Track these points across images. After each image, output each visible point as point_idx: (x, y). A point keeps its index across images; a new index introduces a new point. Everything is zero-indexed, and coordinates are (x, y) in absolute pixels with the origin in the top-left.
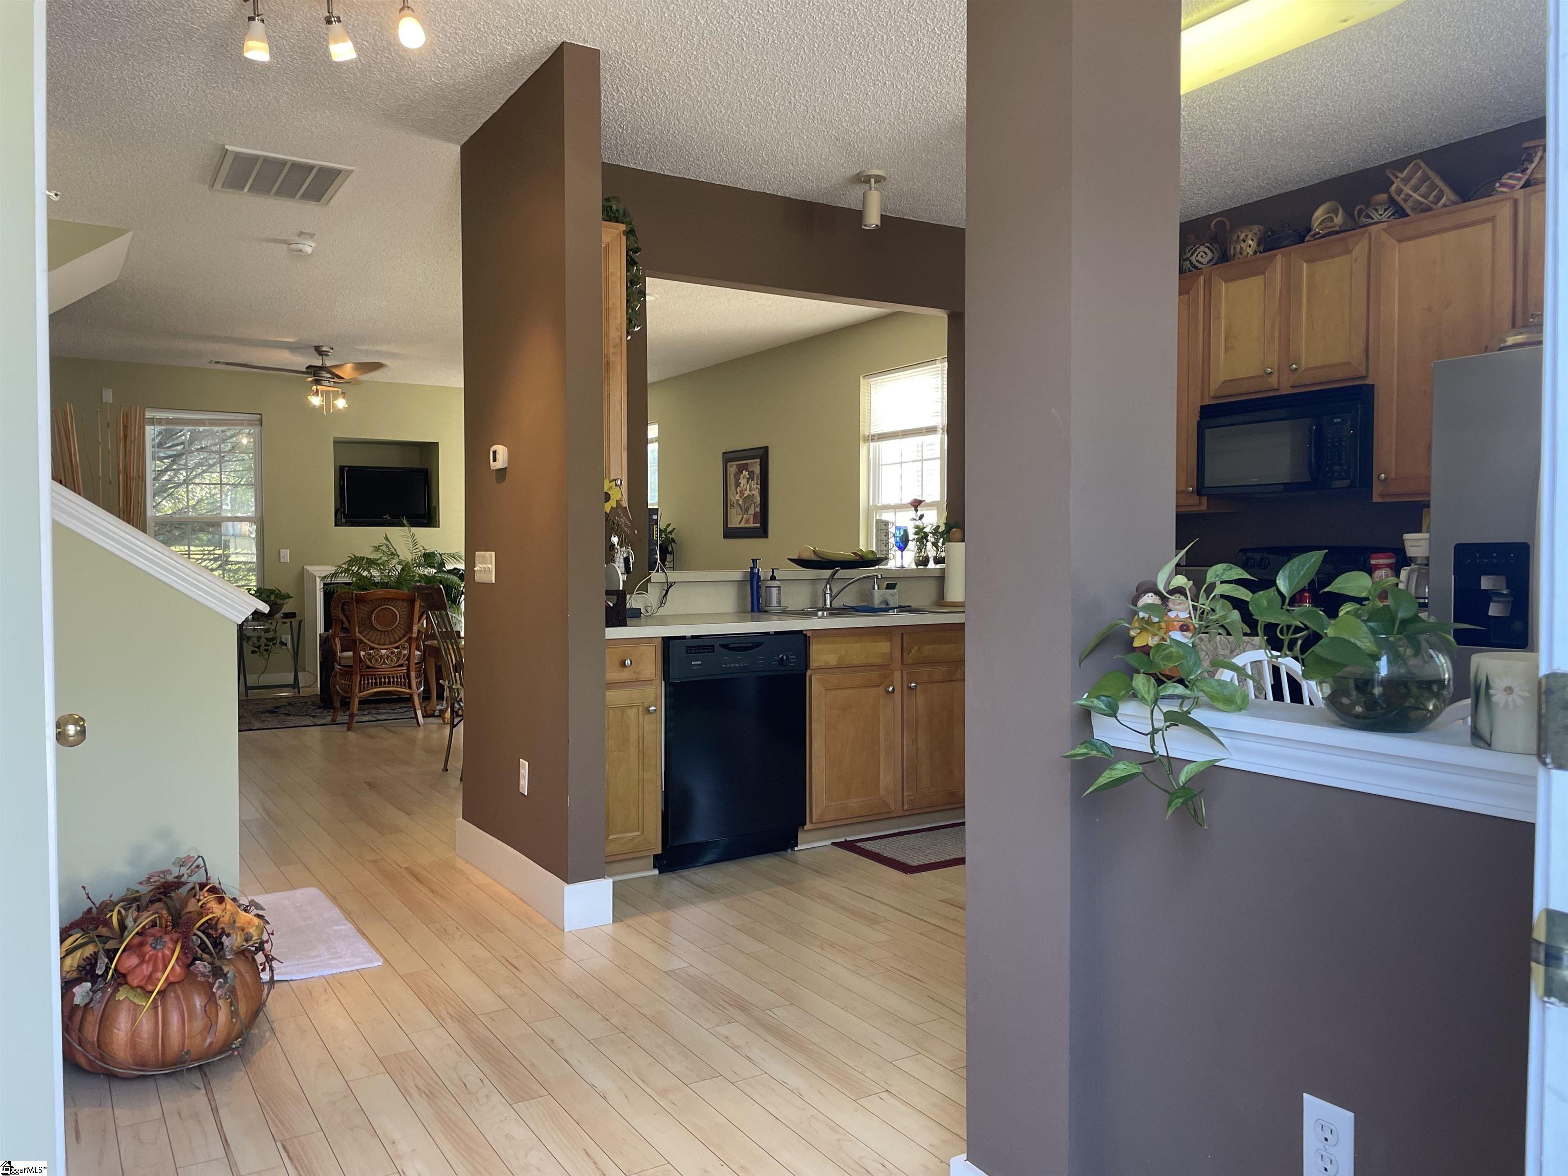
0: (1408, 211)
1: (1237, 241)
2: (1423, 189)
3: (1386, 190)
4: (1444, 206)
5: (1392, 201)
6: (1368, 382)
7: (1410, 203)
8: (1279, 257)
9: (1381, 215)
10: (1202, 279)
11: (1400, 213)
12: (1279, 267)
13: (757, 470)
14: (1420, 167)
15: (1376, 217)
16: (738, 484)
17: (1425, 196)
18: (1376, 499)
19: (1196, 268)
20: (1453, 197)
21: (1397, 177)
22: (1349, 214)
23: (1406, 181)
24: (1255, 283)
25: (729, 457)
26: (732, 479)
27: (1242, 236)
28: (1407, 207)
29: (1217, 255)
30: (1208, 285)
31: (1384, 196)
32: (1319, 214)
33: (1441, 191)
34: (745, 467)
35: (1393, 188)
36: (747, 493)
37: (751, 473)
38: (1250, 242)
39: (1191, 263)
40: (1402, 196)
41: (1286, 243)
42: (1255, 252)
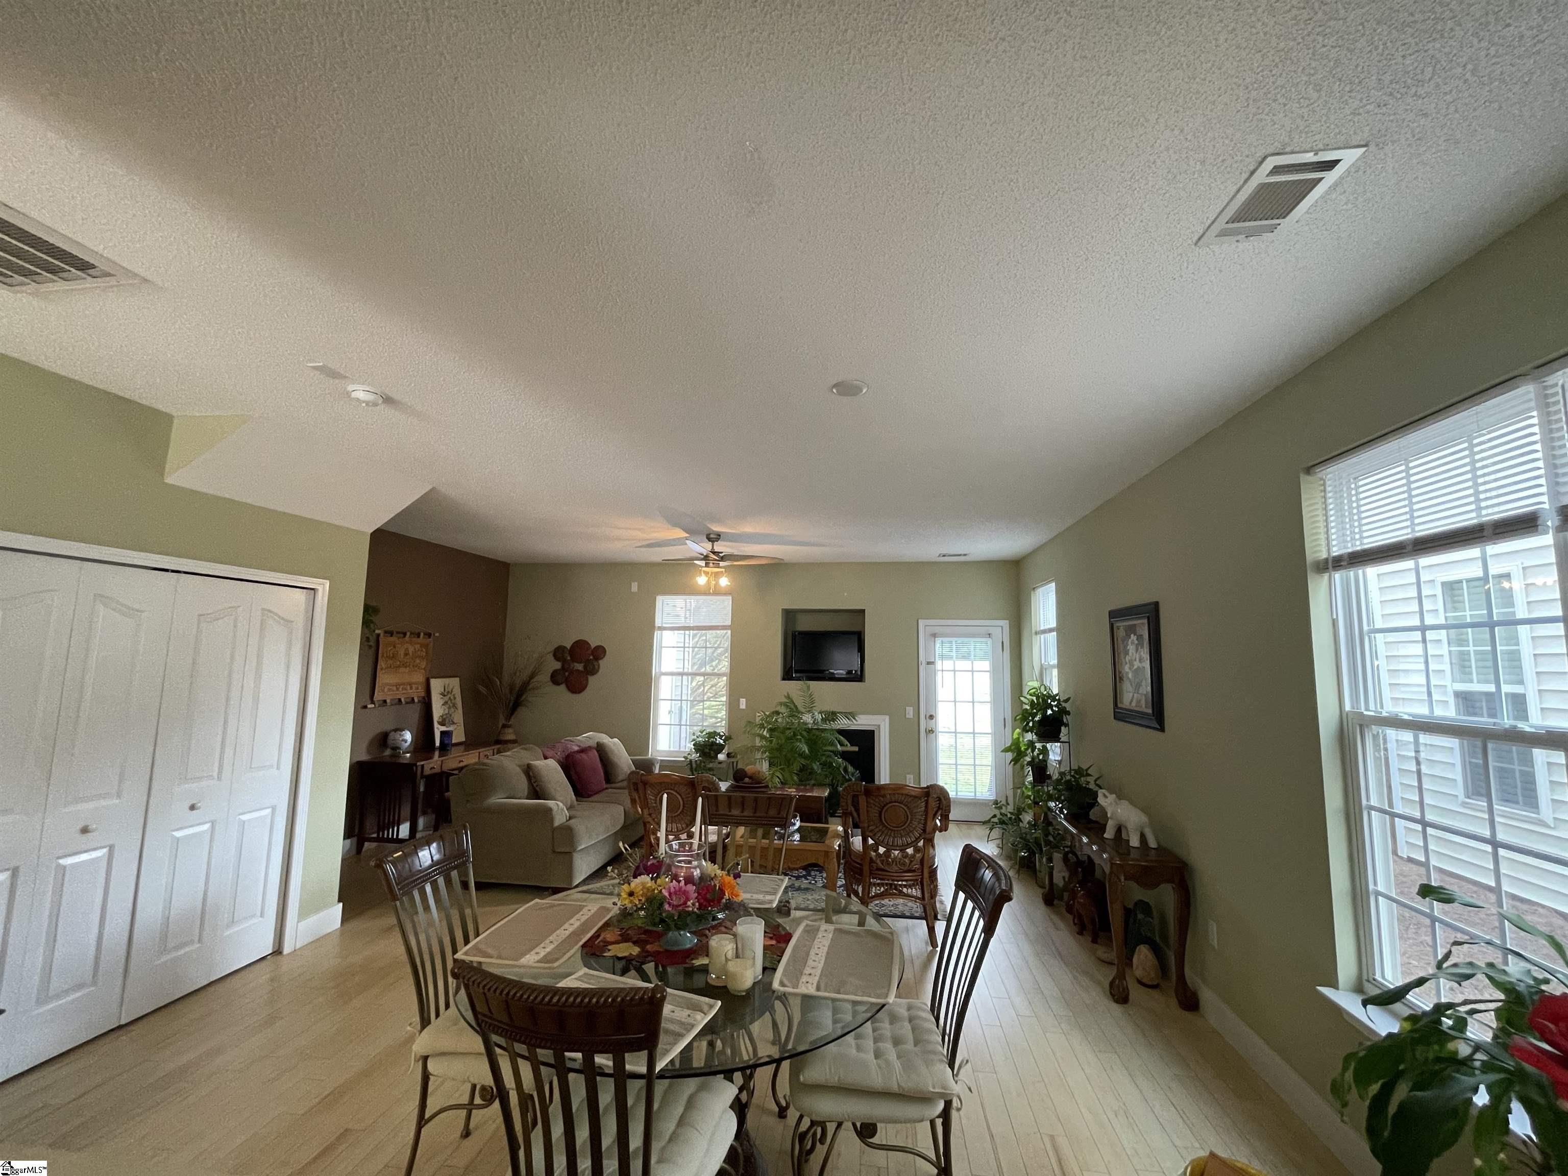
13: (1147, 633)
16: (1127, 653)
25: (1115, 615)
26: (1119, 645)
34: (1133, 629)
36: (1137, 664)
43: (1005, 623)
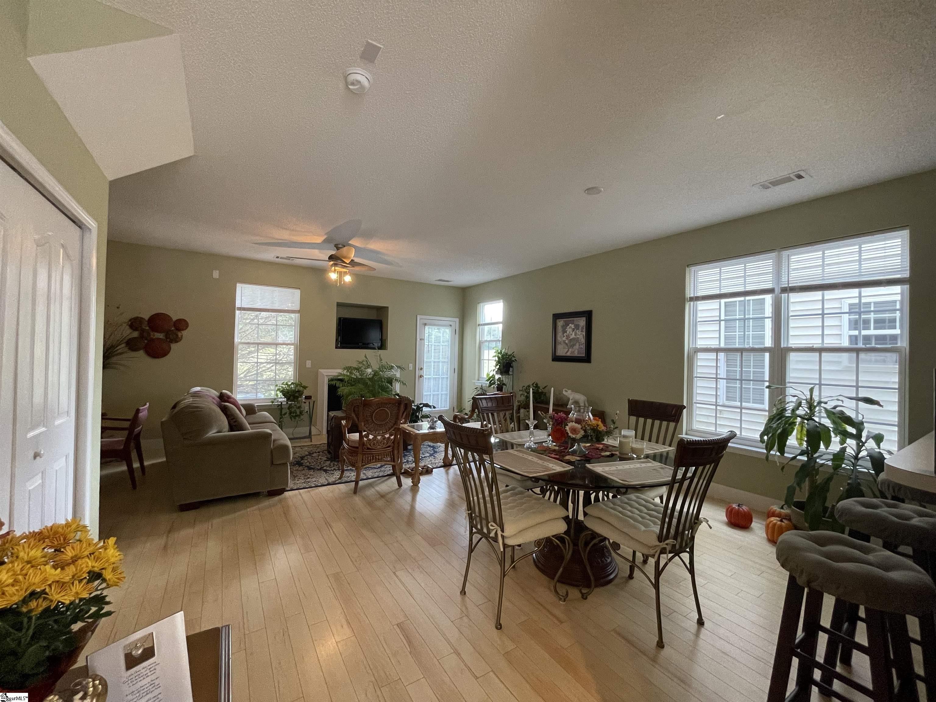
13: (582, 323)
16: (565, 332)
25: (557, 317)
26: (560, 329)
34: (572, 322)
36: (573, 337)
37: (577, 326)
43: (457, 320)
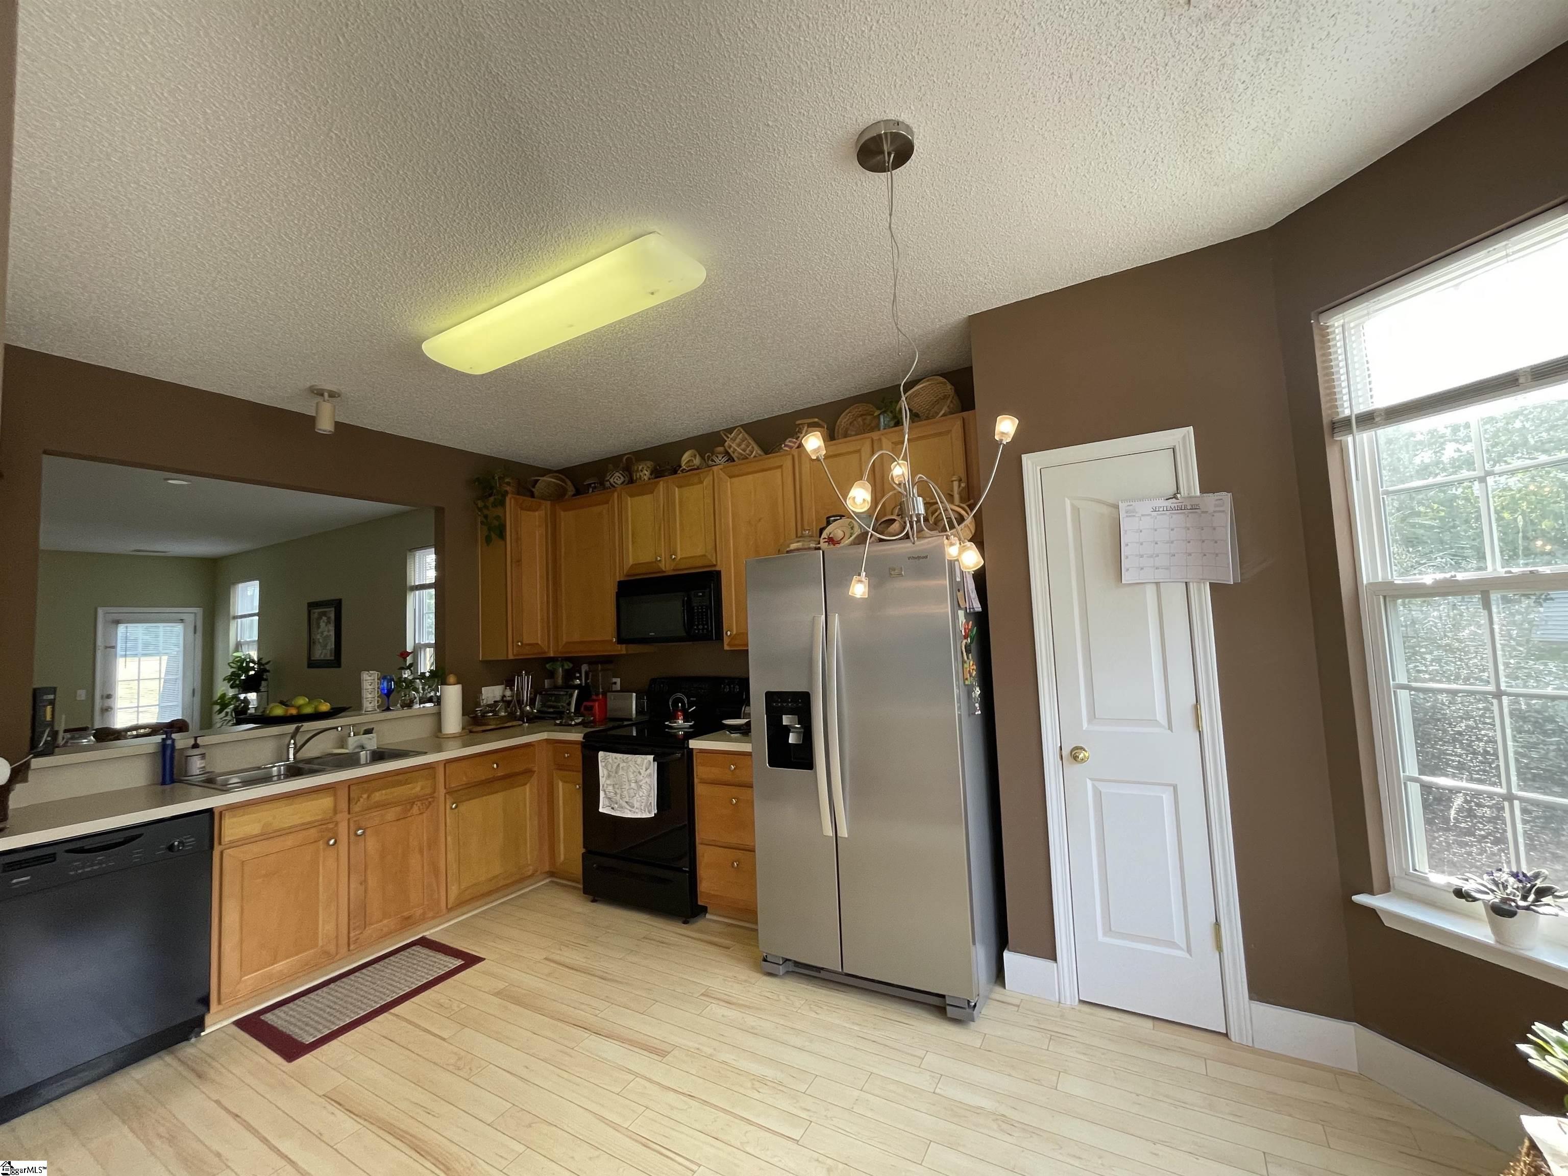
0: (736, 459)
1: (637, 471)
2: (743, 446)
3: (723, 445)
4: (755, 457)
5: (727, 453)
6: (717, 569)
7: (736, 454)
8: (661, 483)
9: (720, 460)
10: (616, 495)
11: (731, 459)
12: (661, 489)
13: (332, 616)
14: (741, 432)
15: (718, 461)
16: (319, 627)
17: (745, 451)
18: (726, 648)
19: (614, 486)
20: (760, 452)
21: (728, 438)
22: (702, 457)
23: (734, 440)
24: (647, 498)
25: (312, 605)
26: (314, 623)
27: (640, 468)
28: (735, 456)
29: (627, 479)
30: (619, 497)
31: (721, 449)
32: (686, 457)
33: (753, 447)
34: (324, 614)
35: (727, 443)
36: (325, 633)
37: (329, 618)
38: (646, 472)
39: (610, 484)
40: (732, 449)
41: (666, 474)
42: (649, 479)
43: (199, 611)
